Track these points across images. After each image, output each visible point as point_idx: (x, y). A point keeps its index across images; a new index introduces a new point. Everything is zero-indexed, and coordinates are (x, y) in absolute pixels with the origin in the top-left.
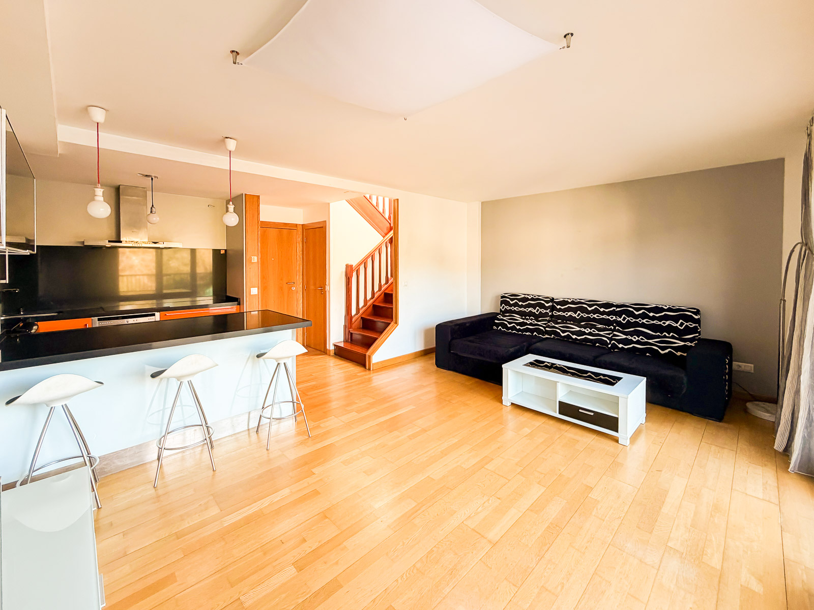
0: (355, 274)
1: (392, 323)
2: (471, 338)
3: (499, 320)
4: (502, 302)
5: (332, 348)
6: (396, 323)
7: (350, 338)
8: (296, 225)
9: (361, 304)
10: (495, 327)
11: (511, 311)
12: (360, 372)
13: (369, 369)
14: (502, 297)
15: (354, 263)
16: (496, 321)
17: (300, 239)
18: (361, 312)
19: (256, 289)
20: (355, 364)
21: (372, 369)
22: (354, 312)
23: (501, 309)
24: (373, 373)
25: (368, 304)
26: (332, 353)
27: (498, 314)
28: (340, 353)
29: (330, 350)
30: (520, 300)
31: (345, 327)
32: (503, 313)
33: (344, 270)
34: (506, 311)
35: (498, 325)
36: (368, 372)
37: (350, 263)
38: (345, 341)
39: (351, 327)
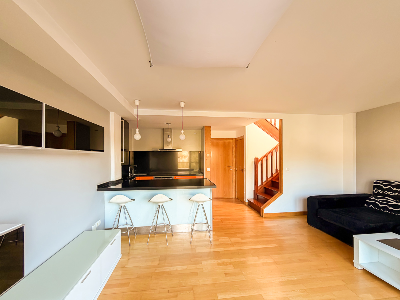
0: (260, 163)
1: (279, 192)
2: (337, 210)
3: (370, 199)
4: (374, 187)
5: (247, 201)
6: (281, 192)
7: (256, 198)
8: (232, 139)
9: (264, 180)
10: (366, 205)
11: (383, 195)
12: (257, 217)
13: (262, 216)
14: (375, 183)
15: (259, 158)
16: (367, 201)
17: (234, 146)
18: (263, 184)
19: (209, 169)
20: (256, 212)
21: (263, 217)
22: (259, 184)
23: (373, 192)
24: (264, 219)
25: (268, 180)
26: (246, 204)
27: (370, 195)
28: (250, 205)
29: (245, 202)
30: (394, 186)
31: (254, 191)
32: (376, 195)
33: (254, 160)
34: (379, 194)
35: (369, 204)
36: (261, 218)
37: (257, 157)
38: (254, 199)
39: (257, 192)
